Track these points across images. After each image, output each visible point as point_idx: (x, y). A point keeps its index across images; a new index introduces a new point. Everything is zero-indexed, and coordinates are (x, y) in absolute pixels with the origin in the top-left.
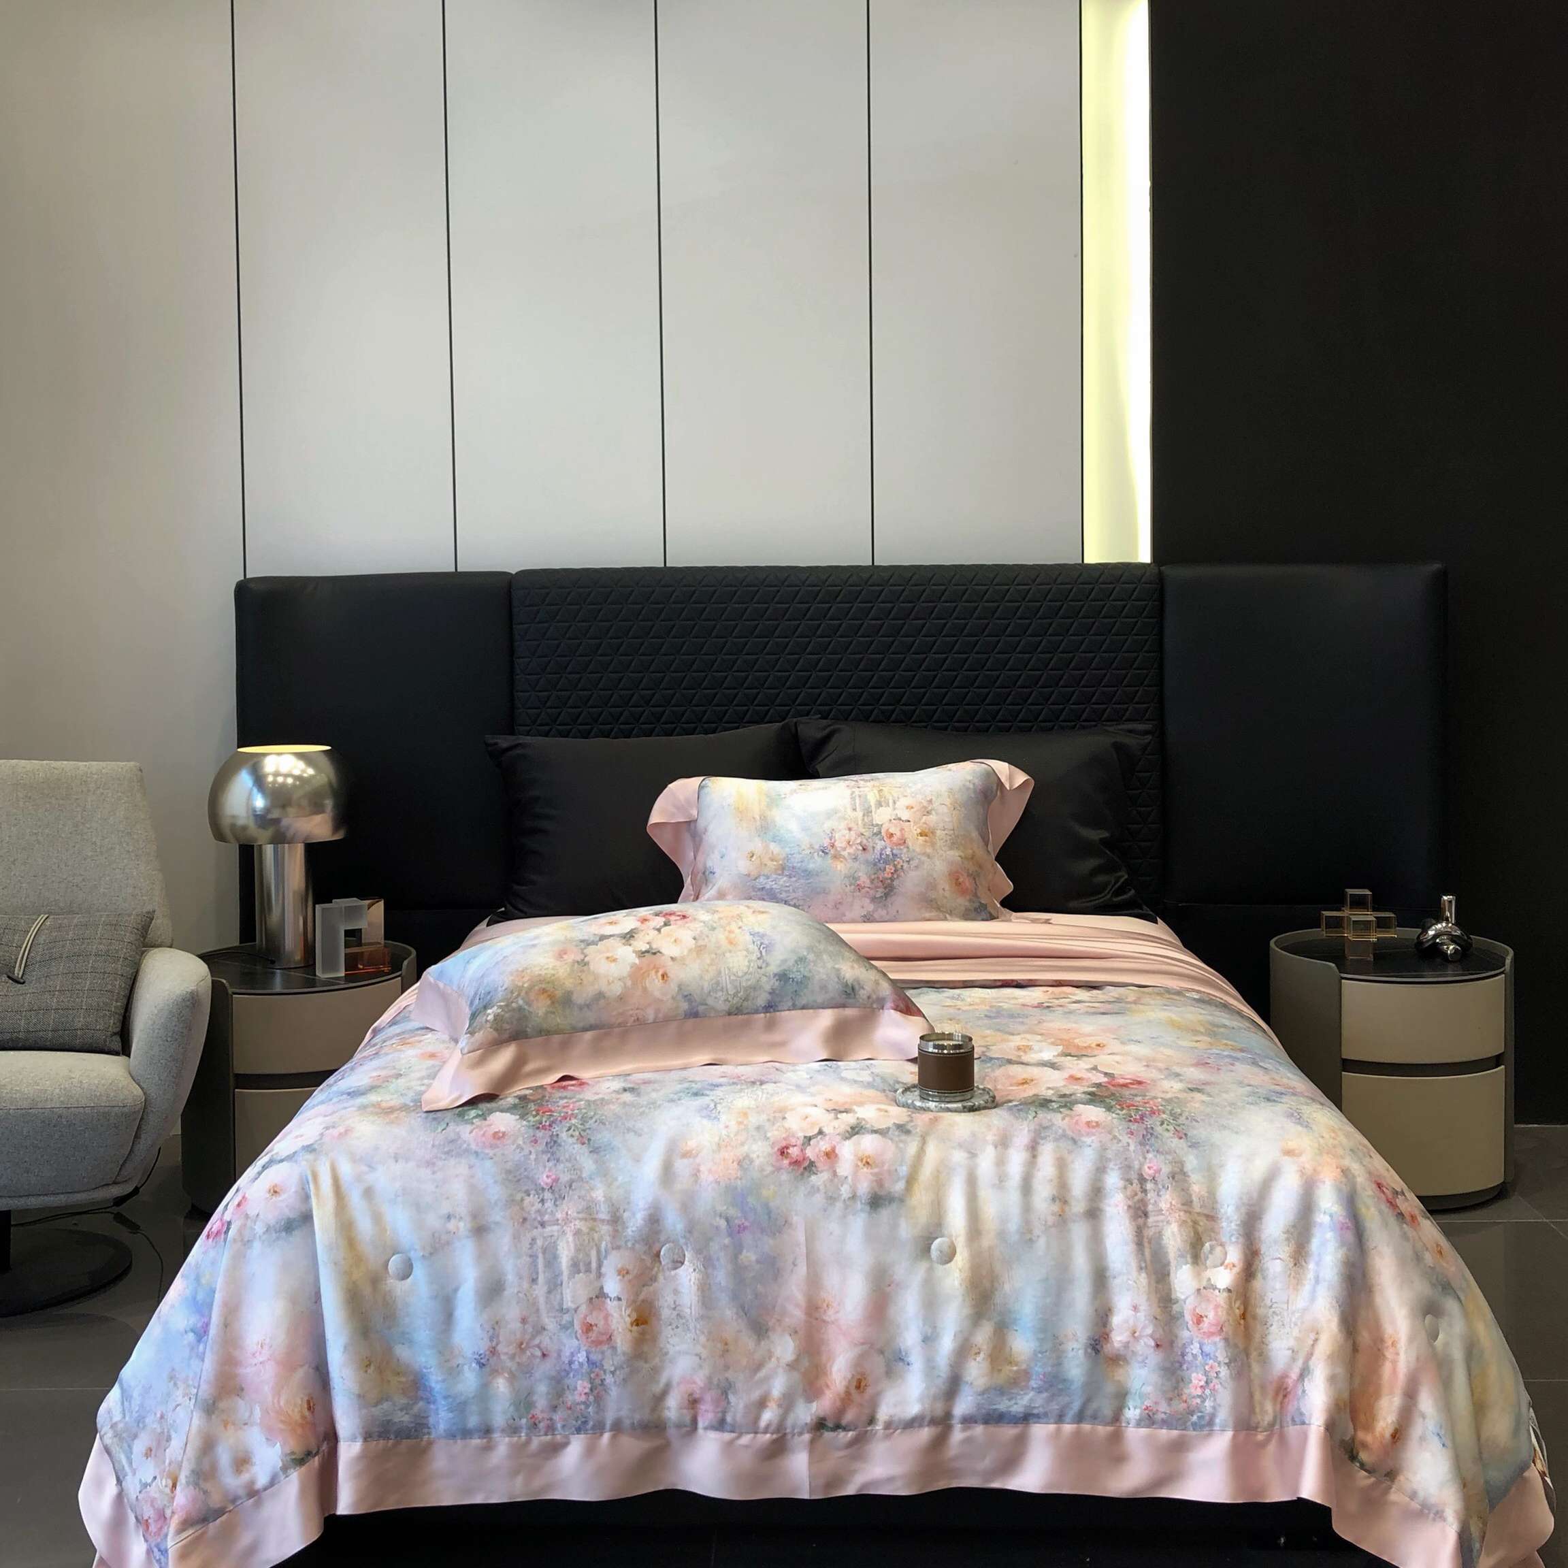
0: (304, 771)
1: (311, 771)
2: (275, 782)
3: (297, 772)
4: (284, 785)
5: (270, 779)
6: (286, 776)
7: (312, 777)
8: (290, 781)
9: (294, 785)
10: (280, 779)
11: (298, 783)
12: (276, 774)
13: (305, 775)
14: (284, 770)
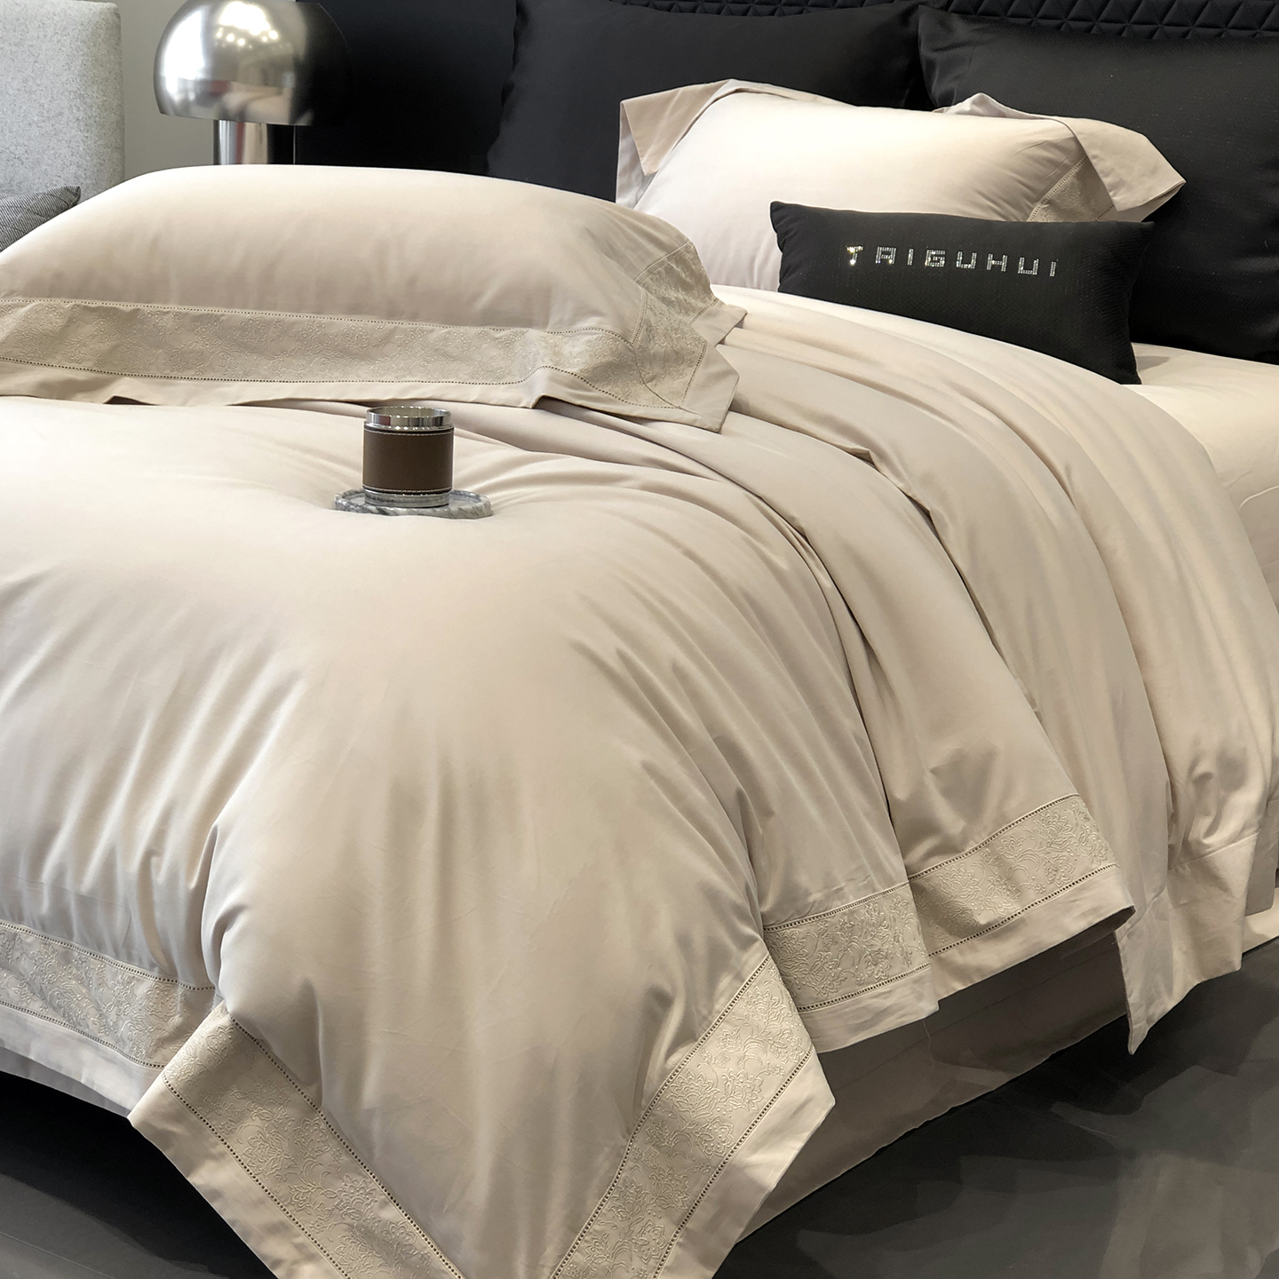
0: (265, 33)
1: (274, 35)
2: (221, 41)
3: (254, 33)
4: (232, 47)
5: (219, 35)
6: (240, 34)
7: (271, 44)
8: (241, 43)
9: (245, 51)
10: (230, 38)
11: (250, 47)
12: (228, 30)
13: (264, 40)
14: (241, 26)
